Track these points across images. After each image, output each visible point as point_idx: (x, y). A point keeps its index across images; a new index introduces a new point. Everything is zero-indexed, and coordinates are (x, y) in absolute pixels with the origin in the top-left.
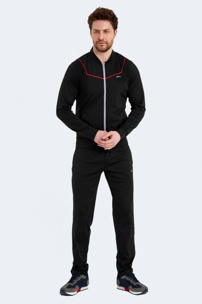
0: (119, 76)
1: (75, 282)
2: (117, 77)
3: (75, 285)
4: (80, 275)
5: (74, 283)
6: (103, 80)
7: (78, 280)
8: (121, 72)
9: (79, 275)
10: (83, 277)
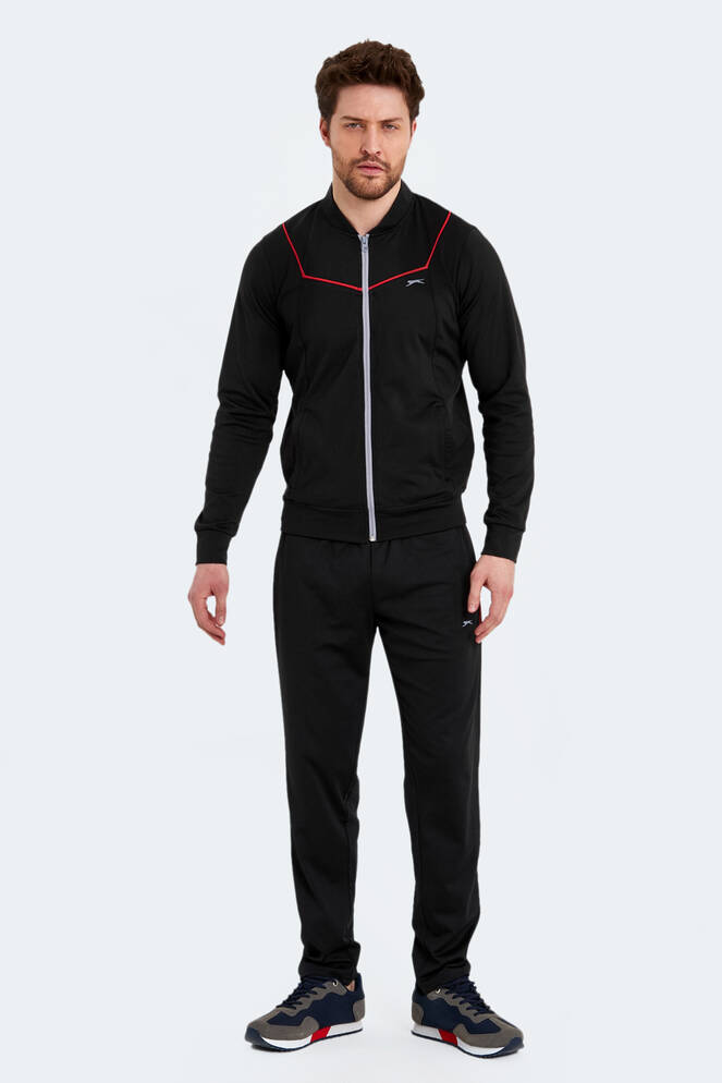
0: (418, 281)
1: (306, 1003)
2: (411, 282)
3: (303, 1014)
4: (326, 981)
5: (299, 1008)
6: (360, 294)
7: (313, 998)
8: (426, 267)
9: (320, 982)
10: (335, 986)
